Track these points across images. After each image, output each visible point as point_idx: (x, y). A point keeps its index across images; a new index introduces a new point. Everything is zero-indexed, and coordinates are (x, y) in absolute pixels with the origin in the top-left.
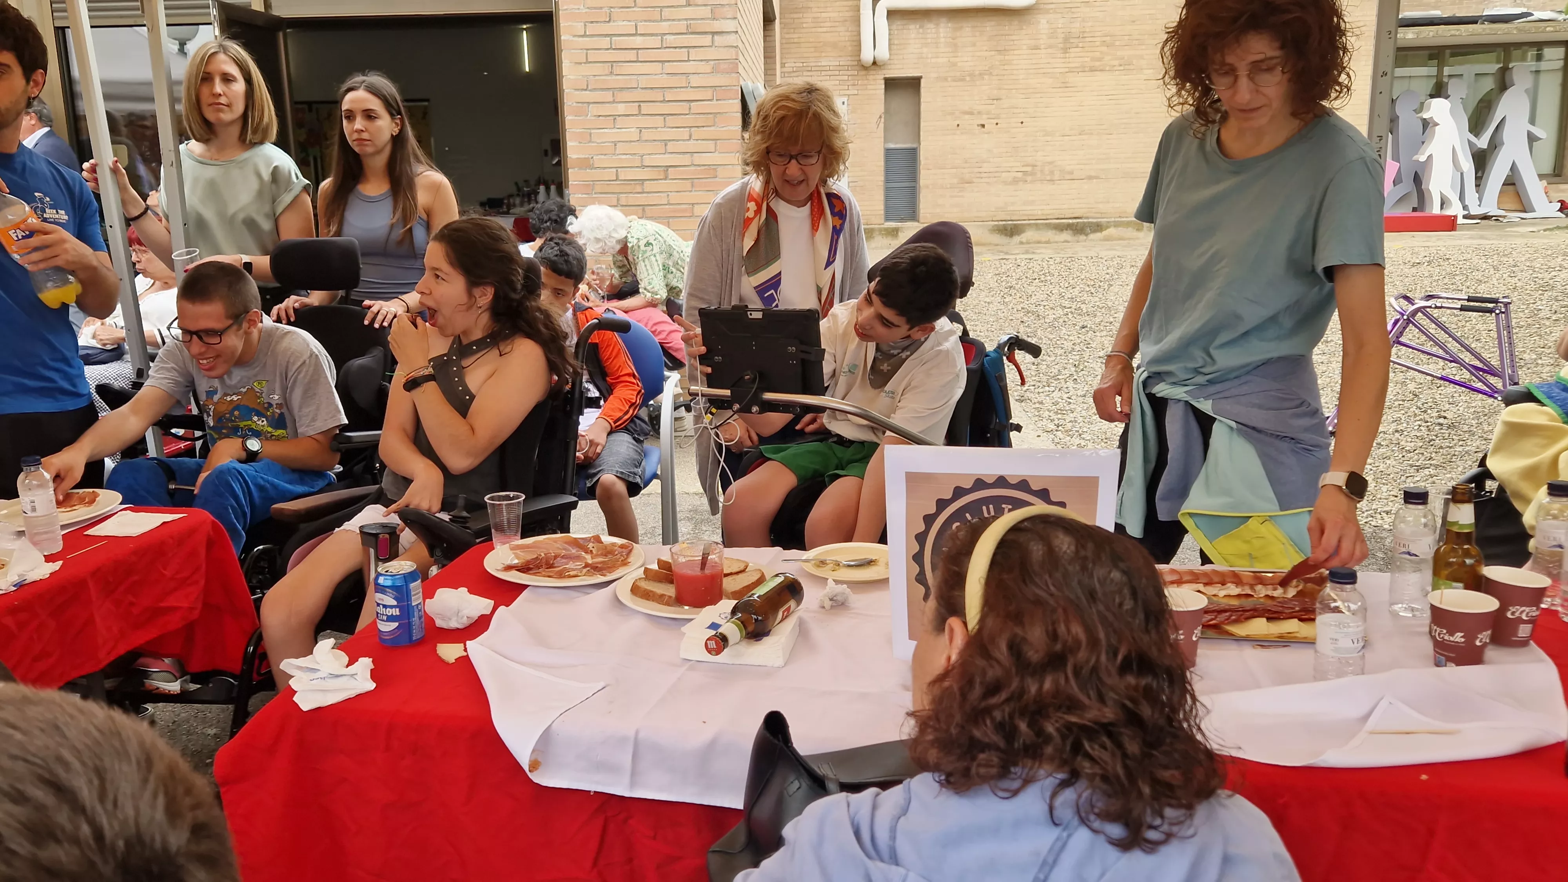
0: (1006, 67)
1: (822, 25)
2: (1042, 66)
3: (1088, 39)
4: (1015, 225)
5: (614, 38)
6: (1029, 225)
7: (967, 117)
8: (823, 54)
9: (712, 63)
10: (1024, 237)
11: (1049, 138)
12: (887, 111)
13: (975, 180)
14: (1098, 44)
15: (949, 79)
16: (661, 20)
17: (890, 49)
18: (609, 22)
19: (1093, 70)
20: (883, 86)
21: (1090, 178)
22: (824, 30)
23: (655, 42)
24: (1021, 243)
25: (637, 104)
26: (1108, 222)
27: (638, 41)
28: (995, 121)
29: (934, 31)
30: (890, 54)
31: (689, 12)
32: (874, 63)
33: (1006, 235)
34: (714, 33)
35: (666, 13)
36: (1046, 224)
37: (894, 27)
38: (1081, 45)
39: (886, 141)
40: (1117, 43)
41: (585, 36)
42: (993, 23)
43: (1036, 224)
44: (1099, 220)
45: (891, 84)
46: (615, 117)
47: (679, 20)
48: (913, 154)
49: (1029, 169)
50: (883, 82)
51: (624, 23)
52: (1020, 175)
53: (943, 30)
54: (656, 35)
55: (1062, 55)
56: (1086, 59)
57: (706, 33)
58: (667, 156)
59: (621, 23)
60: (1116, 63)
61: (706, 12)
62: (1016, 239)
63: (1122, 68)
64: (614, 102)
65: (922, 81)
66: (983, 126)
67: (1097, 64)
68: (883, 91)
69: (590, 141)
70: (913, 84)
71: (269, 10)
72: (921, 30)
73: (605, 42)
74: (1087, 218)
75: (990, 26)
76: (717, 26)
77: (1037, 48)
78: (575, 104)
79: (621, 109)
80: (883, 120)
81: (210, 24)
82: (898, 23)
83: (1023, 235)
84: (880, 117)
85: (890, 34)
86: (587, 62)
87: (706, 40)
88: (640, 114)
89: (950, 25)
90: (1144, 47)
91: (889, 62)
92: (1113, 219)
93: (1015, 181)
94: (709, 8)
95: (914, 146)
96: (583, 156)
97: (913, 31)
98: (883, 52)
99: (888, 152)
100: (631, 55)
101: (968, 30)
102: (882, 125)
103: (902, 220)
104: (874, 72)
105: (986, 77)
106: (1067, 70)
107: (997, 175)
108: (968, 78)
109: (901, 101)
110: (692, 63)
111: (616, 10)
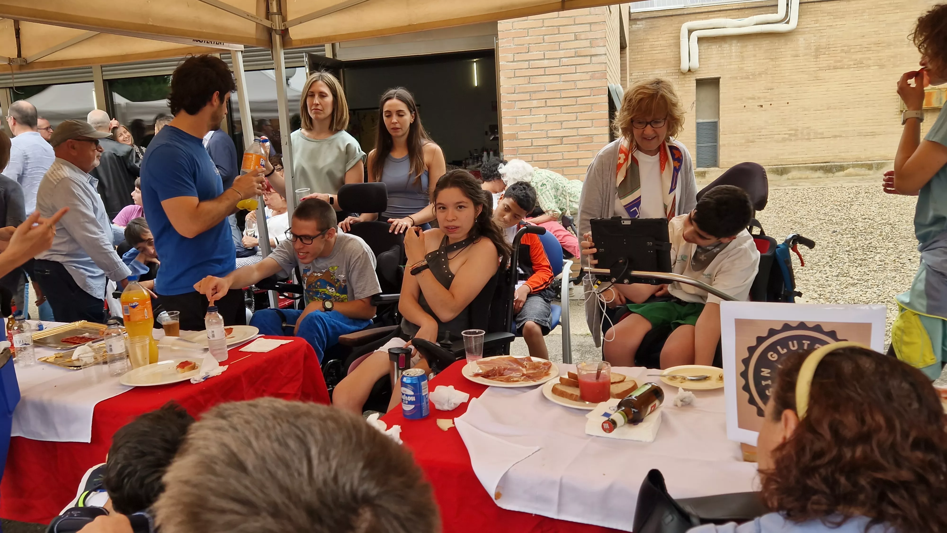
0: (777, 69)
1: (656, 49)
2: (801, 67)
3: (832, 49)
4: (784, 168)
5: (531, 62)
6: (794, 167)
7: (750, 101)
8: (656, 67)
9: (590, 73)
10: (790, 175)
11: (806, 112)
12: (697, 100)
13: (756, 140)
14: (839, 51)
15: (739, 78)
16: (560, 50)
17: (699, 61)
18: (528, 52)
19: (835, 68)
20: (695, 84)
21: (835, 137)
22: (657, 52)
23: (556, 63)
24: (788, 179)
25: (544, 100)
26: (848, 165)
27: (546, 63)
28: (770, 103)
29: (728, 49)
30: (700, 65)
31: (577, 44)
32: (689, 70)
33: (778, 174)
34: (591, 56)
35: (563, 45)
36: (805, 167)
37: (702, 48)
38: (827, 53)
39: (697, 117)
40: (852, 51)
41: (513, 61)
42: (768, 42)
43: (799, 167)
44: (842, 163)
45: (700, 83)
46: (530, 109)
47: (571, 49)
48: (715, 126)
49: (793, 132)
50: (695, 82)
51: (537, 52)
52: (787, 136)
53: (734, 47)
54: (556, 59)
55: (815, 60)
56: (831, 62)
57: (587, 56)
58: (562, 130)
59: (535, 53)
60: (852, 63)
61: (587, 43)
62: (785, 177)
63: (856, 66)
64: (530, 100)
65: (721, 80)
66: (762, 106)
67: (839, 64)
68: (695, 87)
69: (516, 124)
70: (715, 82)
71: (335, 57)
72: (720, 49)
73: (525, 65)
74: (834, 162)
75: (765, 44)
76: (593, 51)
77: (797, 56)
78: (507, 102)
79: (535, 103)
80: (695, 105)
81: (304, 67)
82: (705, 45)
83: (789, 174)
84: (693, 103)
85: (699, 52)
86: (515, 77)
87: (587, 60)
88: (546, 106)
89: (739, 44)
90: (871, 52)
91: (699, 69)
92: (852, 163)
93: (784, 140)
94: (589, 40)
95: (716, 120)
96: (512, 133)
97: (714, 49)
98: (695, 63)
99: (698, 124)
100: (541, 71)
101: (750, 47)
102: (694, 109)
103: (708, 166)
104: (689, 76)
105: (763, 75)
106: (818, 69)
107: (770, 136)
108: (751, 77)
109: (707, 93)
110: (578, 74)
111: (532, 45)
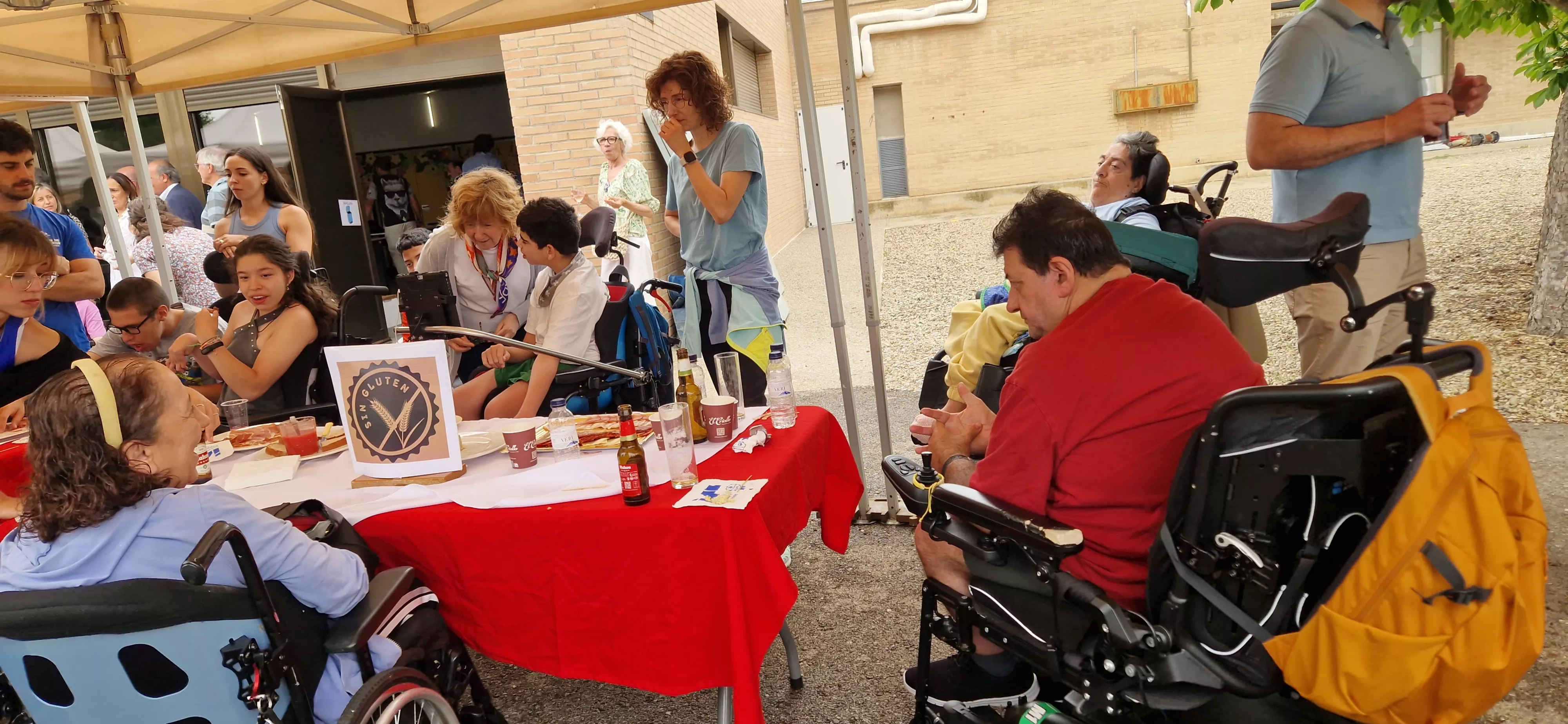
0: (967, 69)
1: (821, 50)
2: (996, 66)
3: (1030, 42)
4: (984, 192)
5: (545, 87)
6: (996, 191)
7: (939, 111)
8: (824, 73)
9: (615, 98)
10: (992, 201)
11: (1006, 122)
12: (877, 112)
13: (951, 160)
14: (1039, 44)
15: (923, 83)
16: (577, 72)
17: (874, 64)
18: (540, 75)
19: (1037, 65)
20: (872, 93)
21: (1042, 150)
22: (823, 54)
23: (574, 86)
24: (991, 206)
25: (566, 133)
26: (1059, 184)
27: (562, 88)
28: (963, 112)
29: (908, 46)
30: (875, 68)
31: (596, 63)
32: (864, 76)
33: (978, 200)
34: (614, 77)
35: (580, 65)
36: (1009, 189)
37: (877, 46)
38: (1025, 47)
39: (877, 136)
40: (1054, 43)
41: (524, 87)
42: (954, 36)
43: (1002, 190)
44: (1051, 183)
45: (878, 91)
46: (551, 143)
47: (590, 70)
48: (900, 144)
49: (991, 147)
50: (872, 89)
51: (551, 76)
52: (985, 152)
53: (915, 45)
54: (574, 82)
55: (1011, 56)
56: (1030, 58)
57: (609, 77)
58: (590, 168)
59: (548, 76)
60: (1054, 58)
61: (607, 62)
62: (986, 203)
63: (1059, 62)
64: (549, 132)
65: (902, 86)
66: (953, 117)
67: (1040, 60)
68: (872, 97)
69: (536, 162)
70: (896, 89)
71: (332, 86)
72: (898, 47)
73: (539, 90)
74: (1042, 182)
75: (952, 38)
76: (617, 71)
77: (991, 52)
78: (522, 137)
79: (555, 137)
80: (874, 119)
81: (277, 102)
82: (880, 44)
83: (991, 200)
84: (872, 117)
85: (873, 53)
86: (528, 106)
87: (610, 82)
88: (568, 139)
89: (920, 41)
90: (1076, 44)
91: (875, 74)
92: (1062, 181)
93: (982, 158)
94: (609, 59)
95: (901, 137)
96: (531, 173)
97: (892, 48)
98: (869, 67)
99: (881, 143)
100: (558, 98)
101: (934, 43)
102: (874, 124)
103: (897, 195)
104: (864, 83)
105: (952, 79)
106: (1016, 67)
107: (966, 154)
108: (938, 81)
109: (887, 102)
110: (601, 100)
111: (545, 67)
